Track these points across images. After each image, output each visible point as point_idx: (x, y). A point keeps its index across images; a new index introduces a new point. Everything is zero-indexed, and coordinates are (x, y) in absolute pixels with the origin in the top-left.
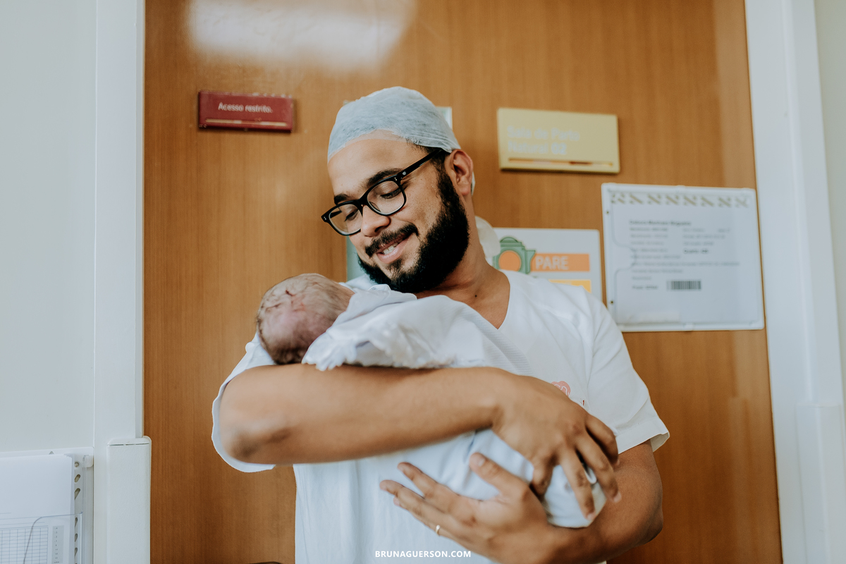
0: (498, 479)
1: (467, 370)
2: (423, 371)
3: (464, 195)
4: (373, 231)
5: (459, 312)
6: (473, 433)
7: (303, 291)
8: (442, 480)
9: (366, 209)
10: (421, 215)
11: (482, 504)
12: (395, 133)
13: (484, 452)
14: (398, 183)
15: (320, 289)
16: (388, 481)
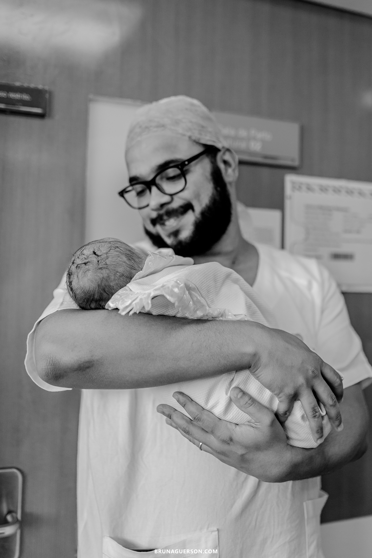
0: (252, 409)
1: (234, 322)
2: (200, 321)
3: (230, 183)
4: (158, 206)
5: (228, 276)
6: (234, 372)
7: (107, 253)
8: (208, 407)
9: (154, 189)
10: (197, 196)
11: (237, 427)
12: (180, 131)
13: (241, 387)
14: (181, 170)
15: (120, 252)
16: (164, 405)
